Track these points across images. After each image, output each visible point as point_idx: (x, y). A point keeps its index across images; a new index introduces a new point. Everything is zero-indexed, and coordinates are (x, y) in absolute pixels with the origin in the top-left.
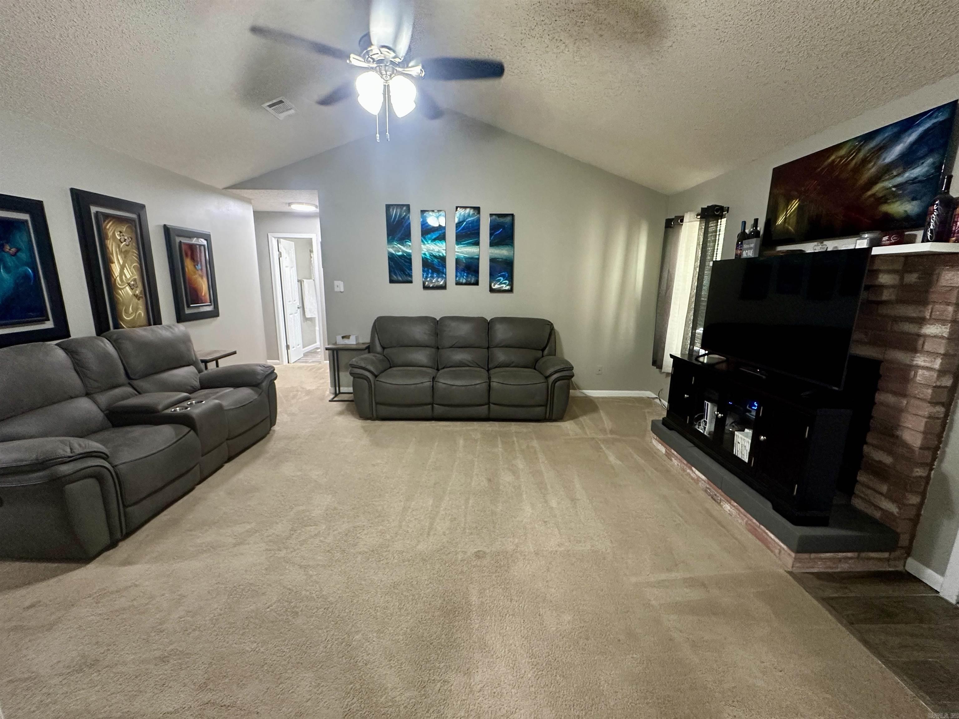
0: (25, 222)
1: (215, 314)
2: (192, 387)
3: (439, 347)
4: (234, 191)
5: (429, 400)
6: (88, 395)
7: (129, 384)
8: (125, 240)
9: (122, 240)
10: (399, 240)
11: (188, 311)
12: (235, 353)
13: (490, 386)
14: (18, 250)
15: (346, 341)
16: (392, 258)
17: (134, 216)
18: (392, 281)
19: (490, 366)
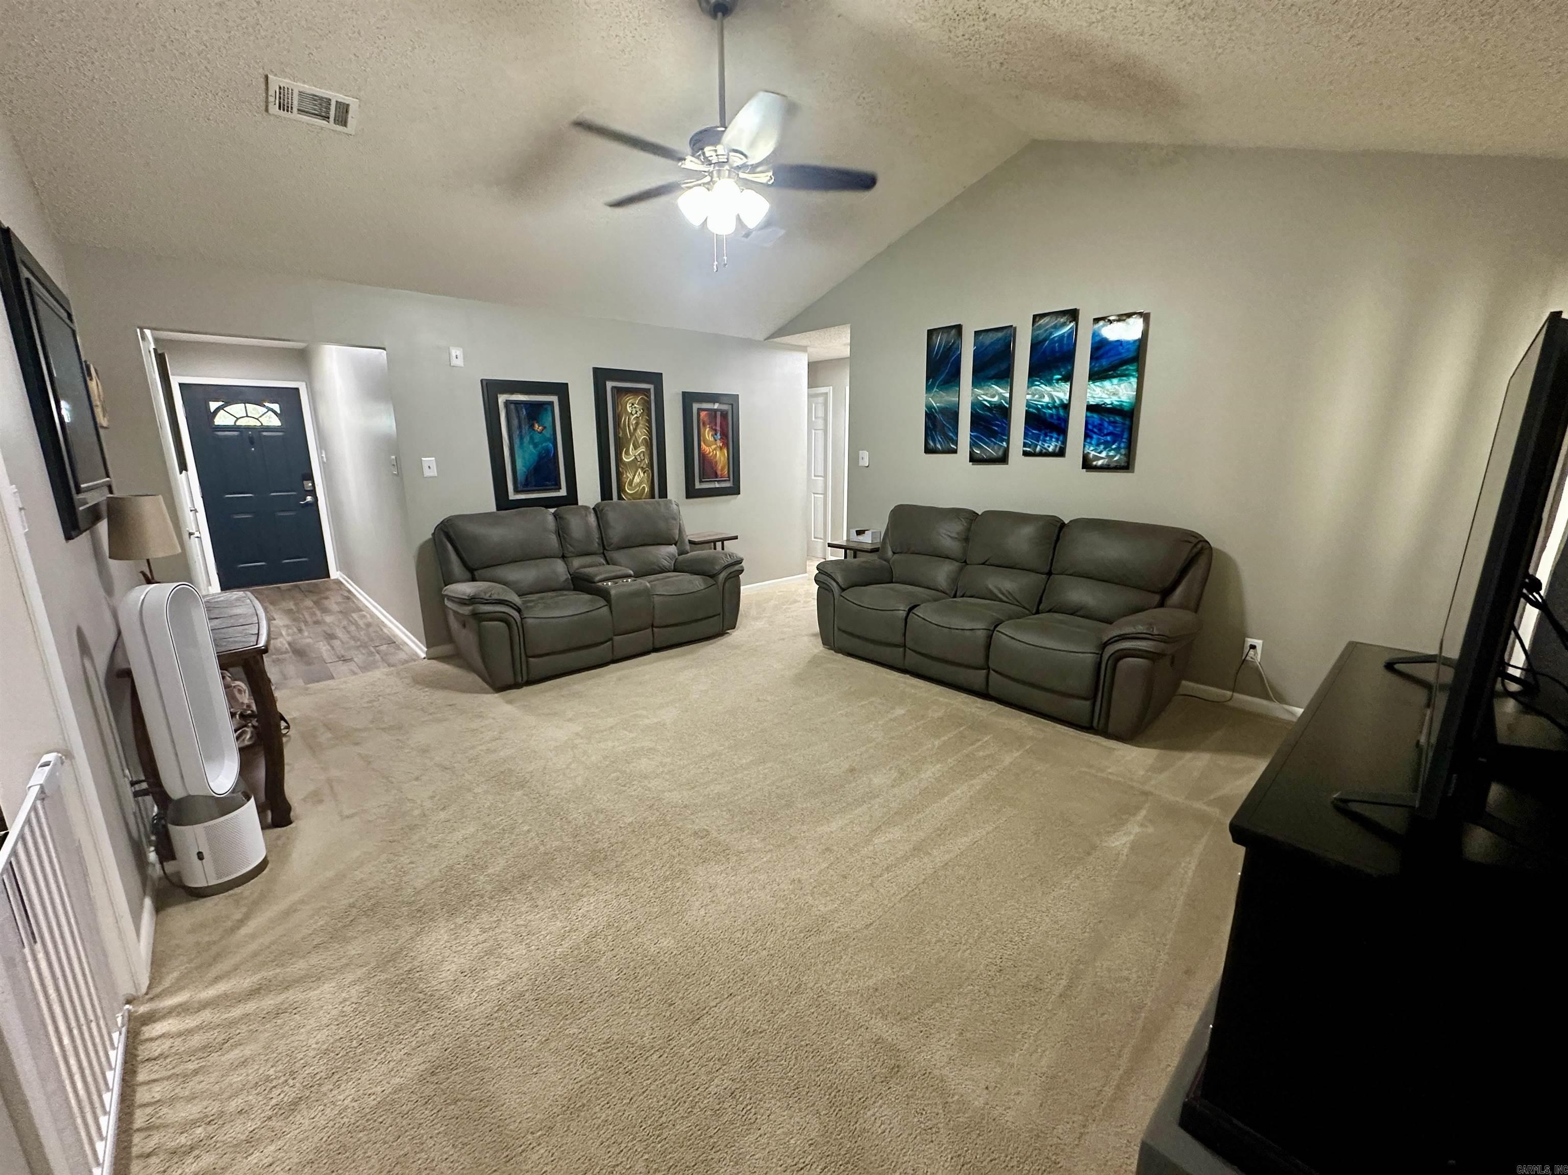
0: (551, 403)
1: (735, 490)
2: (660, 567)
3: (968, 562)
4: (778, 340)
5: (898, 639)
6: (563, 557)
7: (603, 553)
8: (636, 412)
9: (634, 412)
10: (944, 384)
11: (698, 486)
12: (736, 538)
13: (990, 637)
14: (545, 428)
15: (861, 538)
16: (930, 415)
17: (651, 387)
18: (928, 450)
19: (1040, 608)
